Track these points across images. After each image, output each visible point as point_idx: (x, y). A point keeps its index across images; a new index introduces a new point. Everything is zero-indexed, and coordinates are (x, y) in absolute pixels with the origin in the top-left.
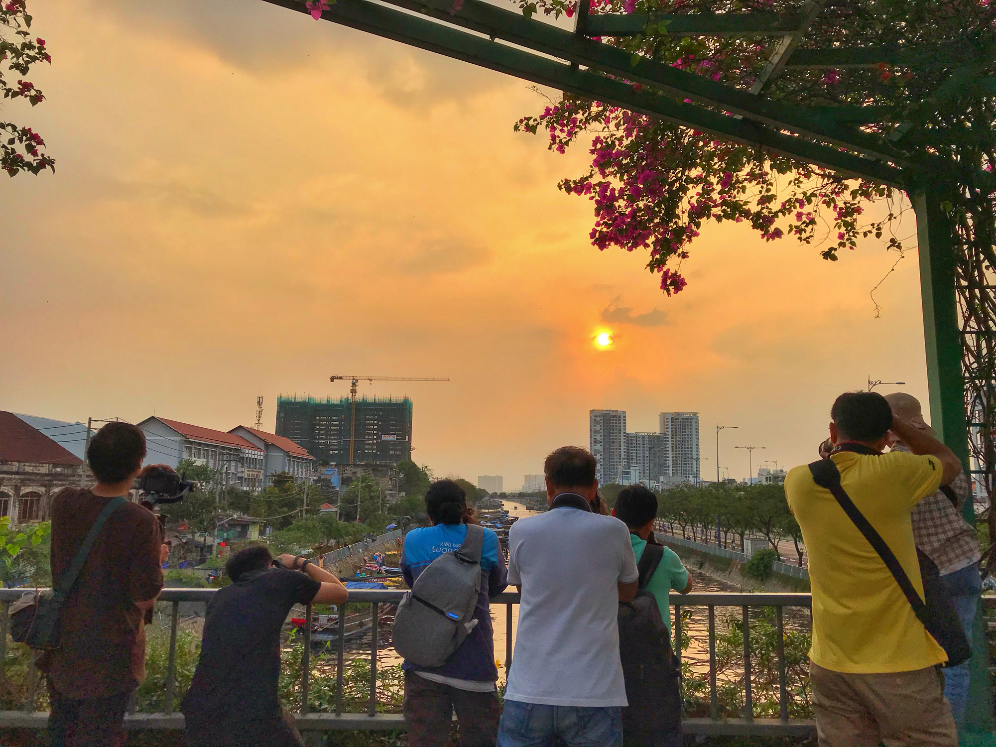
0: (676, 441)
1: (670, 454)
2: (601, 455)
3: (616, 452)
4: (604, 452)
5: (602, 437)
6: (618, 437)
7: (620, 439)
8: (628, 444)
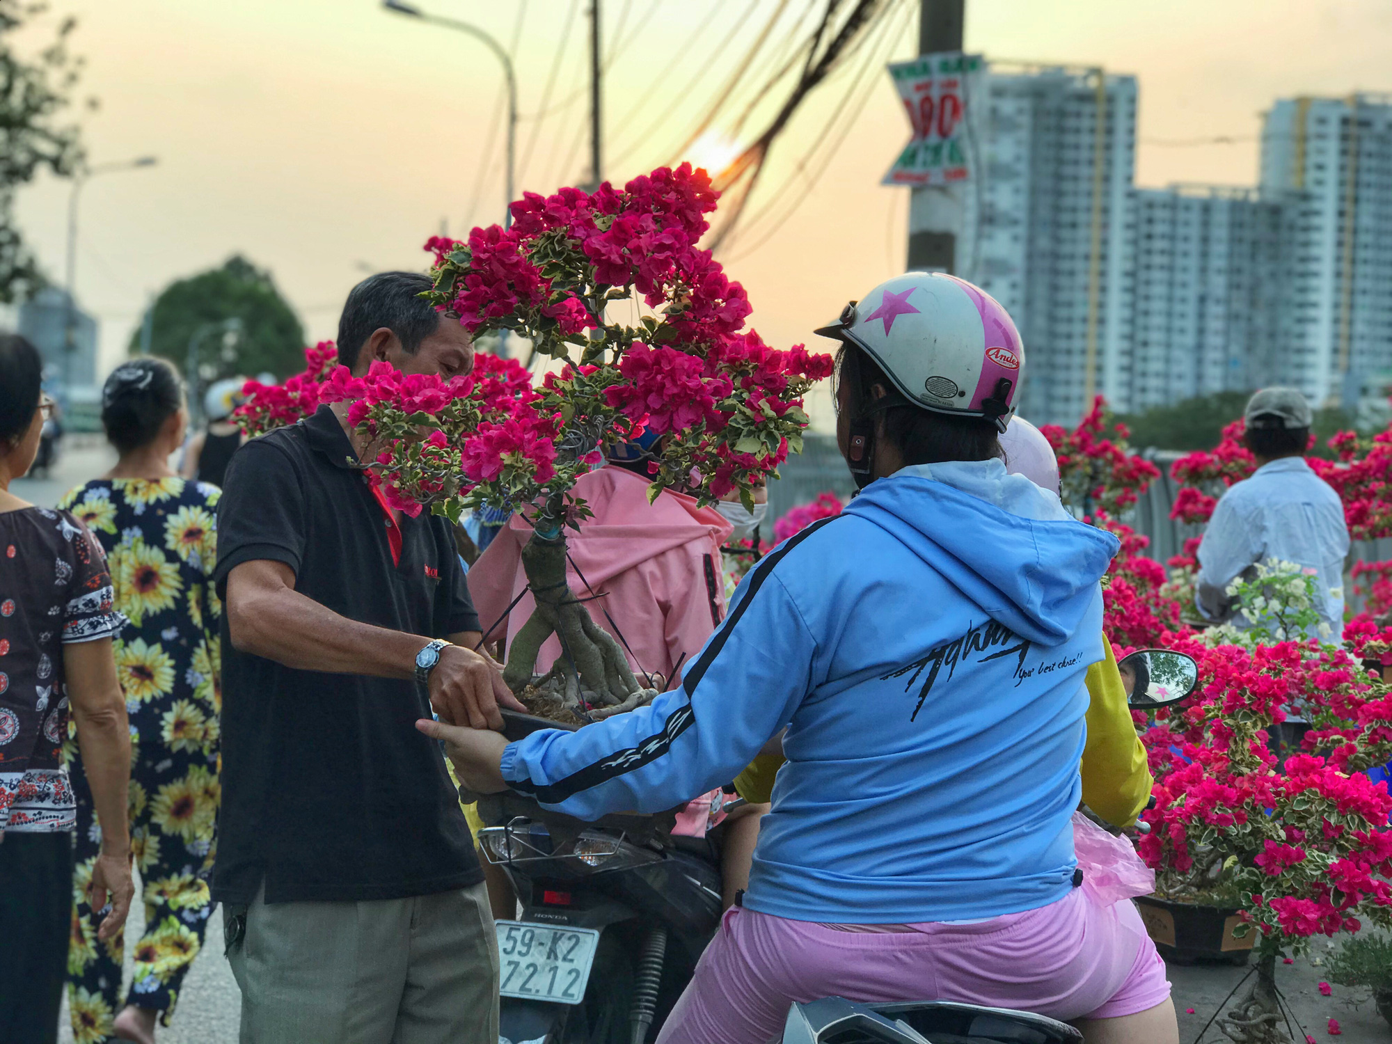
0: (1355, 231)
1: (1324, 290)
2: (1014, 286)
3: (1085, 276)
4: (1030, 272)
5: (1022, 200)
6: (1097, 202)
7: (1106, 211)
8: (1141, 236)
